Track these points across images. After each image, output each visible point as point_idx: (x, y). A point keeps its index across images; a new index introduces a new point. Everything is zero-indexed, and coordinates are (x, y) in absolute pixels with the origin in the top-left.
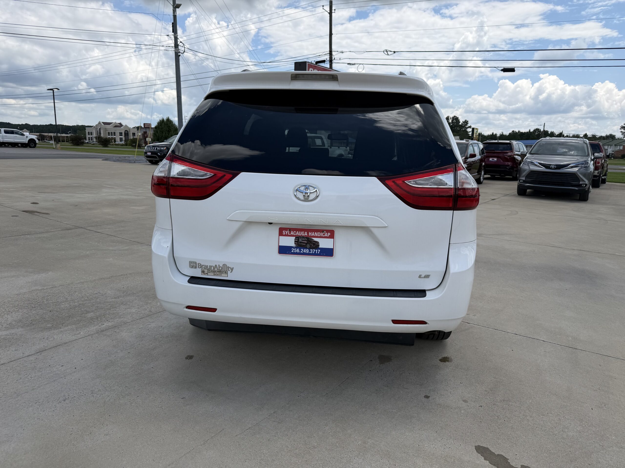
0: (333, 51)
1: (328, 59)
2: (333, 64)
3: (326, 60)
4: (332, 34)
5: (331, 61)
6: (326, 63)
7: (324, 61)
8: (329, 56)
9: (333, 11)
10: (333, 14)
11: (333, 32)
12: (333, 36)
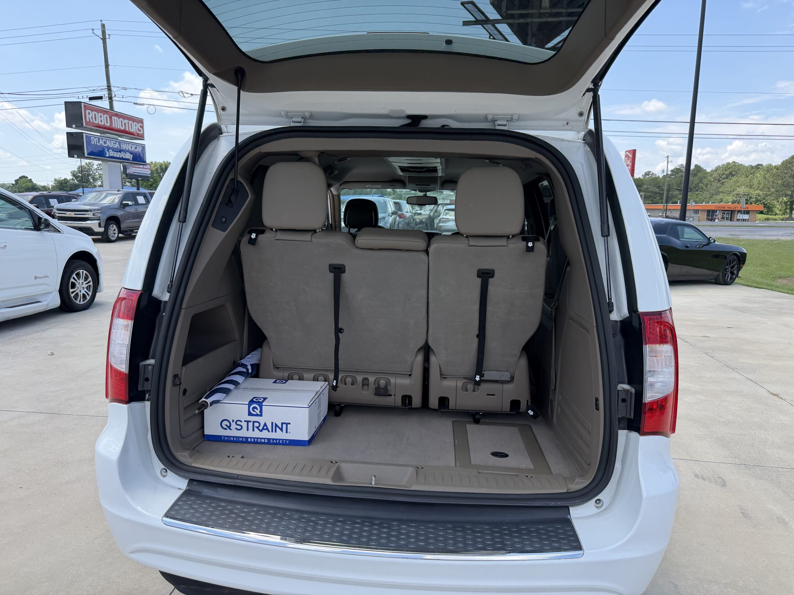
0: (111, 86)
1: (107, 95)
2: (113, 102)
3: (103, 96)
4: (109, 65)
5: (110, 98)
6: (103, 99)
7: (100, 98)
8: (107, 92)
9: (107, 36)
10: (107, 40)
11: (109, 63)
12: (110, 67)
